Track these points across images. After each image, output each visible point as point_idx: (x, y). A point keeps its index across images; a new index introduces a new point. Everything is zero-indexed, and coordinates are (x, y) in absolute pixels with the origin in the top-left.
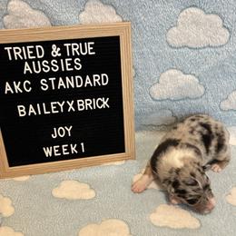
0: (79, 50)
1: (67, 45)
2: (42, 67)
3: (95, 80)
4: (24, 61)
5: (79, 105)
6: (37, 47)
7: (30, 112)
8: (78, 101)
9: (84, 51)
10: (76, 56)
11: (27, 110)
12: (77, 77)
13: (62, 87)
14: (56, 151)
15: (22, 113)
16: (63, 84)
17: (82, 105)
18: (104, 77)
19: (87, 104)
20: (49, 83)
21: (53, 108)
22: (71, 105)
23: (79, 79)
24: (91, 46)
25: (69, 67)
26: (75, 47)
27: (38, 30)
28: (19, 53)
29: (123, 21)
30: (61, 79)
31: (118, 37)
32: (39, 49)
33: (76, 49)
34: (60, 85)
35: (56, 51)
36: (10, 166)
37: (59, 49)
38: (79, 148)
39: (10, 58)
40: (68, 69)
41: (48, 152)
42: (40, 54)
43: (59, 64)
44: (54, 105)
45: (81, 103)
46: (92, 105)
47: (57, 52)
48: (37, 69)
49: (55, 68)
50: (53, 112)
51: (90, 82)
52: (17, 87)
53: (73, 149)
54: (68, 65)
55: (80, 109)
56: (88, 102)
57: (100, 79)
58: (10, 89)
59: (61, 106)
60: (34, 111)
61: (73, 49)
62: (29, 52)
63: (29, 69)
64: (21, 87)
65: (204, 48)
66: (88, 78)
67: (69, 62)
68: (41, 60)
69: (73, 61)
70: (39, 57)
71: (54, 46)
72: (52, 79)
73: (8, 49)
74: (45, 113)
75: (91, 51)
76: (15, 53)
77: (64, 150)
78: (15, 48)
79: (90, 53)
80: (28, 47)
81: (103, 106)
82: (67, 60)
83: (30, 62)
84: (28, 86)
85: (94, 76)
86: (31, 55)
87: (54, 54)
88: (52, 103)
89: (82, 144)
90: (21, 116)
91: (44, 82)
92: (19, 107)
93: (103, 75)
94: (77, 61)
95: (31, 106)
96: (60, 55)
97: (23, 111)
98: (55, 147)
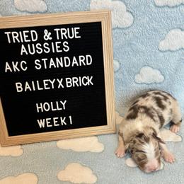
0: (67, 34)
1: (57, 30)
2: (36, 49)
3: (80, 61)
4: (21, 43)
5: (67, 83)
6: (32, 31)
7: (26, 88)
8: (67, 79)
9: (71, 35)
10: (65, 39)
11: (24, 87)
12: (65, 58)
13: (52, 66)
14: (48, 123)
15: (20, 89)
16: (54, 64)
17: (70, 82)
18: (89, 57)
19: (74, 82)
20: (42, 63)
21: (45, 85)
22: (60, 82)
23: (67, 60)
24: (77, 30)
25: (59, 49)
26: (64, 31)
28: (16, 37)
30: (52, 60)
31: (100, 22)
32: (34, 33)
33: (65, 34)
34: (51, 64)
36: (10, 135)
37: (50, 34)
38: (67, 121)
39: (9, 42)
40: (58, 51)
41: (41, 124)
42: (35, 38)
43: (50, 47)
44: (46, 82)
45: (69, 80)
46: (78, 83)
47: (48, 36)
48: (32, 51)
49: (47, 50)
50: (46, 88)
51: (76, 62)
52: (15, 67)
53: (63, 121)
54: (57, 47)
55: (68, 86)
56: (75, 80)
57: (85, 60)
58: (9, 68)
59: (52, 83)
60: (29, 88)
61: (62, 34)
62: (25, 36)
63: (25, 51)
64: (19, 66)
66: (74, 58)
67: (58, 45)
68: (35, 43)
69: (62, 43)
70: (33, 40)
71: (46, 31)
72: (45, 60)
73: (8, 33)
74: (39, 89)
75: (78, 35)
76: (14, 37)
77: (55, 122)
78: (13, 33)
79: (76, 37)
80: (24, 32)
81: (88, 83)
82: (57, 43)
83: (26, 44)
84: (24, 65)
85: (80, 57)
86: (27, 39)
87: (46, 37)
88: (44, 81)
89: (70, 117)
90: (18, 91)
91: (37, 62)
92: (17, 84)
93: (87, 56)
94: (66, 44)
95: (27, 84)
96: (51, 38)
97: (20, 87)
98: (47, 119)
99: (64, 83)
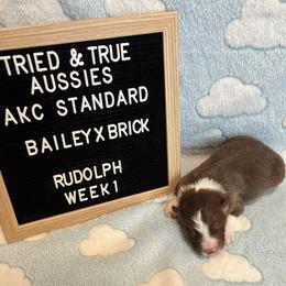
0: (108, 56)
1: (92, 48)
2: (57, 82)
3: (130, 96)
4: (30, 75)
5: (110, 132)
6: (49, 53)
7: (44, 148)
8: (109, 126)
9: (115, 57)
10: (105, 64)
11: (39, 146)
12: (106, 94)
13: (86, 109)
14: (81, 195)
15: (33, 150)
16: (88, 105)
17: (115, 131)
18: (143, 90)
19: (120, 130)
20: (68, 105)
21: (75, 139)
22: (99, 133)
23: (109, 96)
24: (125, 48)
25: (96, 80)
26: (103, 51)
27: (48, 27)
28: (22, 65)
29: (167, 10)
30: (85, 99)
31: (161, 34)
32: (52, 56)
33: (105, 54)
34: (83, 106)
35: (76, 58)
36: (20, 224)
37: (80, 55)
38: (111, 188)
39: (10, 74)
40: (94, 84)
42: (54, 64)
43: (81, 77)
44: (76, 135)
45: (112, 128)
46: (127, 131)
47: (78, 60)
48: (51, 87)
49: (76, 83)
50: (76, 144)
51: (124, 100)
52: (22, 115)
53: (104, 190)
54: (93, 77)
55: (111, 138)
56: (122, 127)
57: (137, 94)
58: (13, 119)
59: (87, 135)
60: (49, 146)
61: (101, 54)
62: (38, 62)
63: (39, 87)
64: (29, 114)
65: (273, 48)
66: (121, 93)
67: (95, 73)
68: (56, 73)
69: (101, 70)
70: (52, 68)
71: (73, 51)
72: (73, 99)
73: (5, 58)
74: (65, 147)
75: (126, 55)
76: (17, 65)
77: (92, 192)
78: (15, 57)
79: (124, 59)
80: (35, 55)
81: (141, 130)
82: (92, 70)
83: (39, 76)
84: (38, 112)
85: (130, 90)
86: (41, 66)
87: (74, 62)
88: (74, 133)
89: (115, 182)
90: (30, 154)
91: (61, 104)
92: (27, 142)
93: (140, 88)
94: (107, 71)
95: (44, 140)
96: (82, 64)
97: (34, 147)
98: (80, 191)
99: (105, 133)
